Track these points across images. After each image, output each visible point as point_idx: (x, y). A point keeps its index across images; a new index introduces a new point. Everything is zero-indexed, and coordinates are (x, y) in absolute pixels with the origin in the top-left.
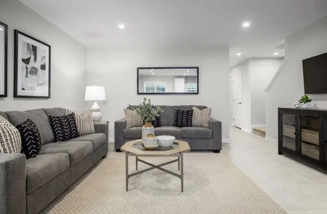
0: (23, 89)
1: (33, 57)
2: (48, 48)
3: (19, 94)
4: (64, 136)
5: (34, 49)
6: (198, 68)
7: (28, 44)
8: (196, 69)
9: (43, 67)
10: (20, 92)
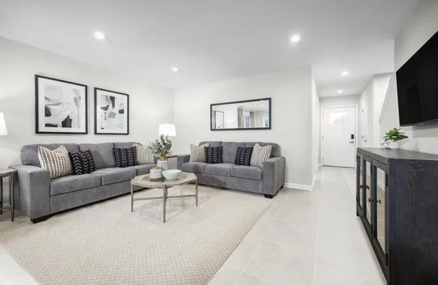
0: (102, 128)
1: (111, 105)
2: (126, 96)
3: (98, 132)
4: (121, 163)
5: (112, 99)
6: (270, 99)
7: (106, 96)
8: (268, 101)
9: (121, 112)
10: (99, 131)
